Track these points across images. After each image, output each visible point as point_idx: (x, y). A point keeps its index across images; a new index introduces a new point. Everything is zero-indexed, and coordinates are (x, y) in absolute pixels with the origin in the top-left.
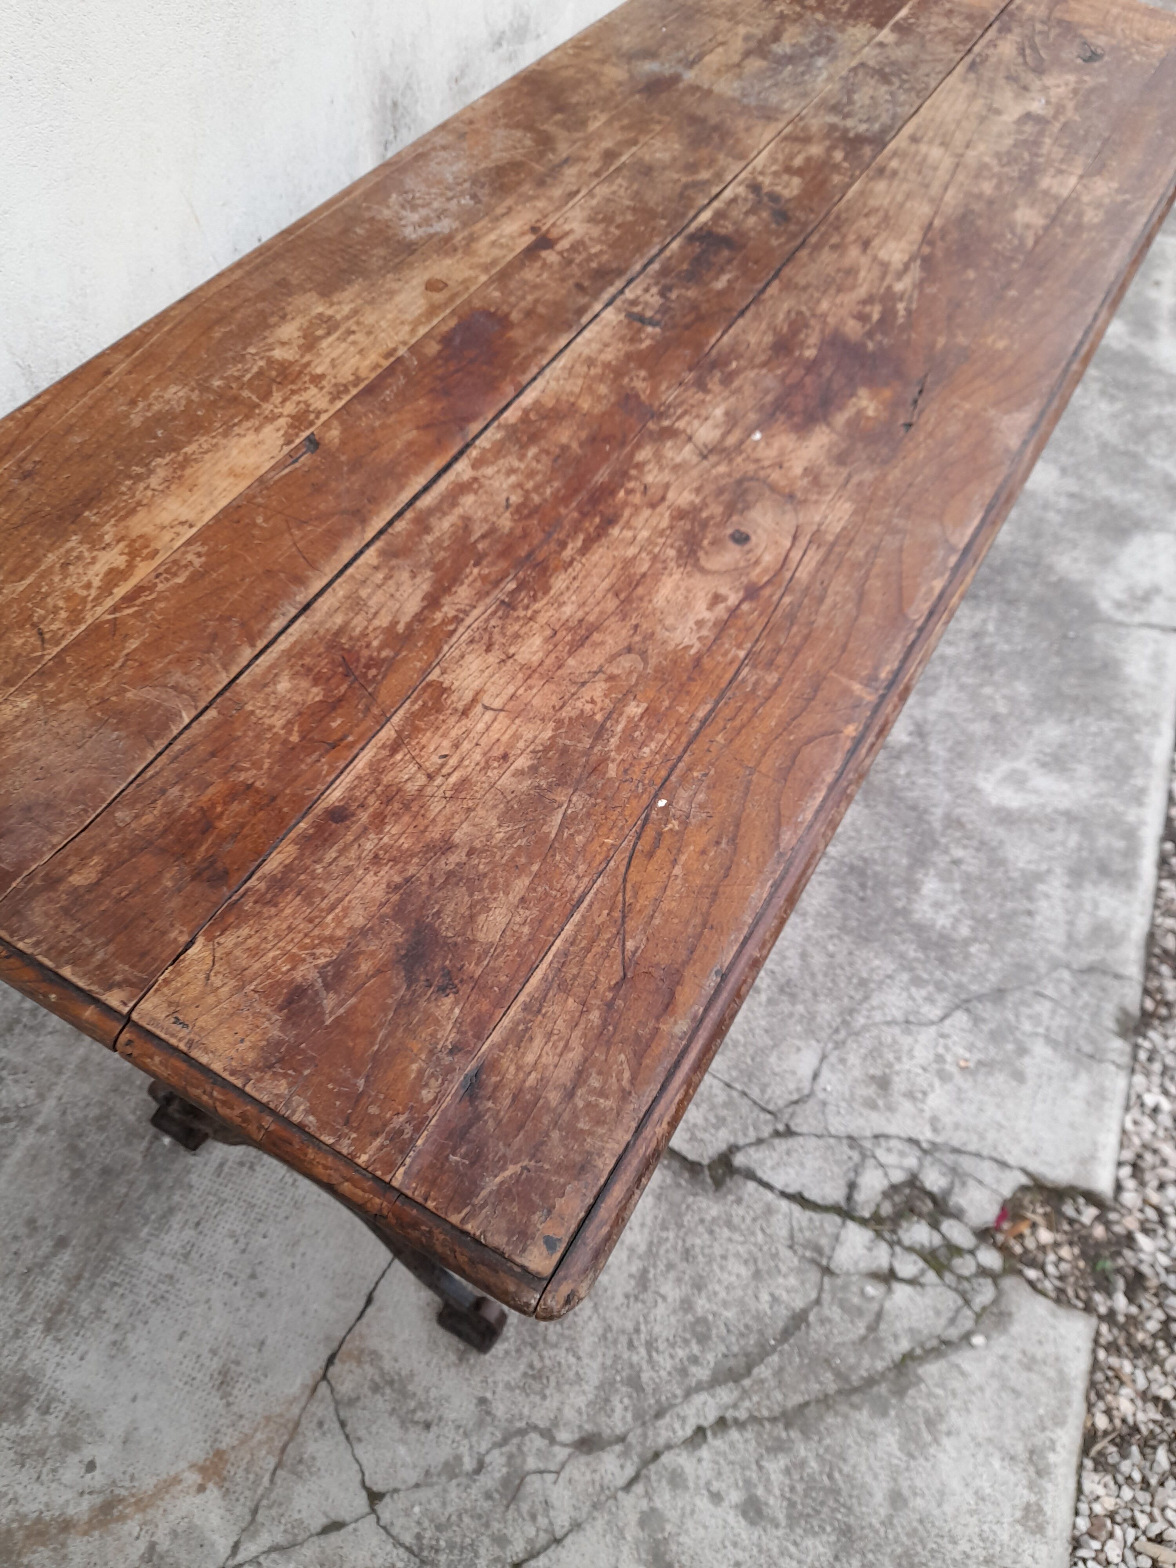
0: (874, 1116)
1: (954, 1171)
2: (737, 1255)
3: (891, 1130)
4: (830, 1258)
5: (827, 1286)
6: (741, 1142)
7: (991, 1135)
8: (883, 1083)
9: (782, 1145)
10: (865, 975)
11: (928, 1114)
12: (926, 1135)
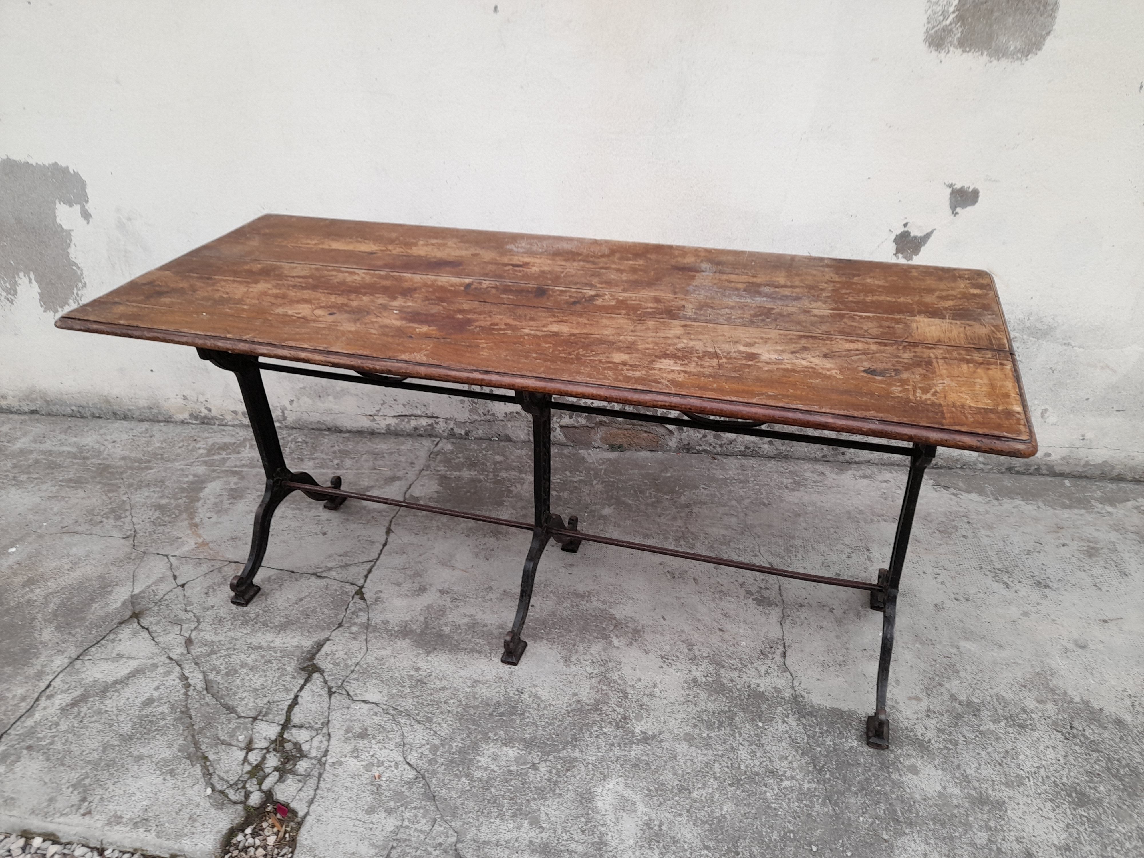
0: (342, 732)
1: (308, 775)
2: (266, 681)
3: (333, 742)
4: (262, 720)
5: (247, 720)
6: (325, 674)
7: (330, 795)
8: (363, 735)
9: (324, 692)
10: (435, 720)
11: (343, 759)
12: (330, 760)
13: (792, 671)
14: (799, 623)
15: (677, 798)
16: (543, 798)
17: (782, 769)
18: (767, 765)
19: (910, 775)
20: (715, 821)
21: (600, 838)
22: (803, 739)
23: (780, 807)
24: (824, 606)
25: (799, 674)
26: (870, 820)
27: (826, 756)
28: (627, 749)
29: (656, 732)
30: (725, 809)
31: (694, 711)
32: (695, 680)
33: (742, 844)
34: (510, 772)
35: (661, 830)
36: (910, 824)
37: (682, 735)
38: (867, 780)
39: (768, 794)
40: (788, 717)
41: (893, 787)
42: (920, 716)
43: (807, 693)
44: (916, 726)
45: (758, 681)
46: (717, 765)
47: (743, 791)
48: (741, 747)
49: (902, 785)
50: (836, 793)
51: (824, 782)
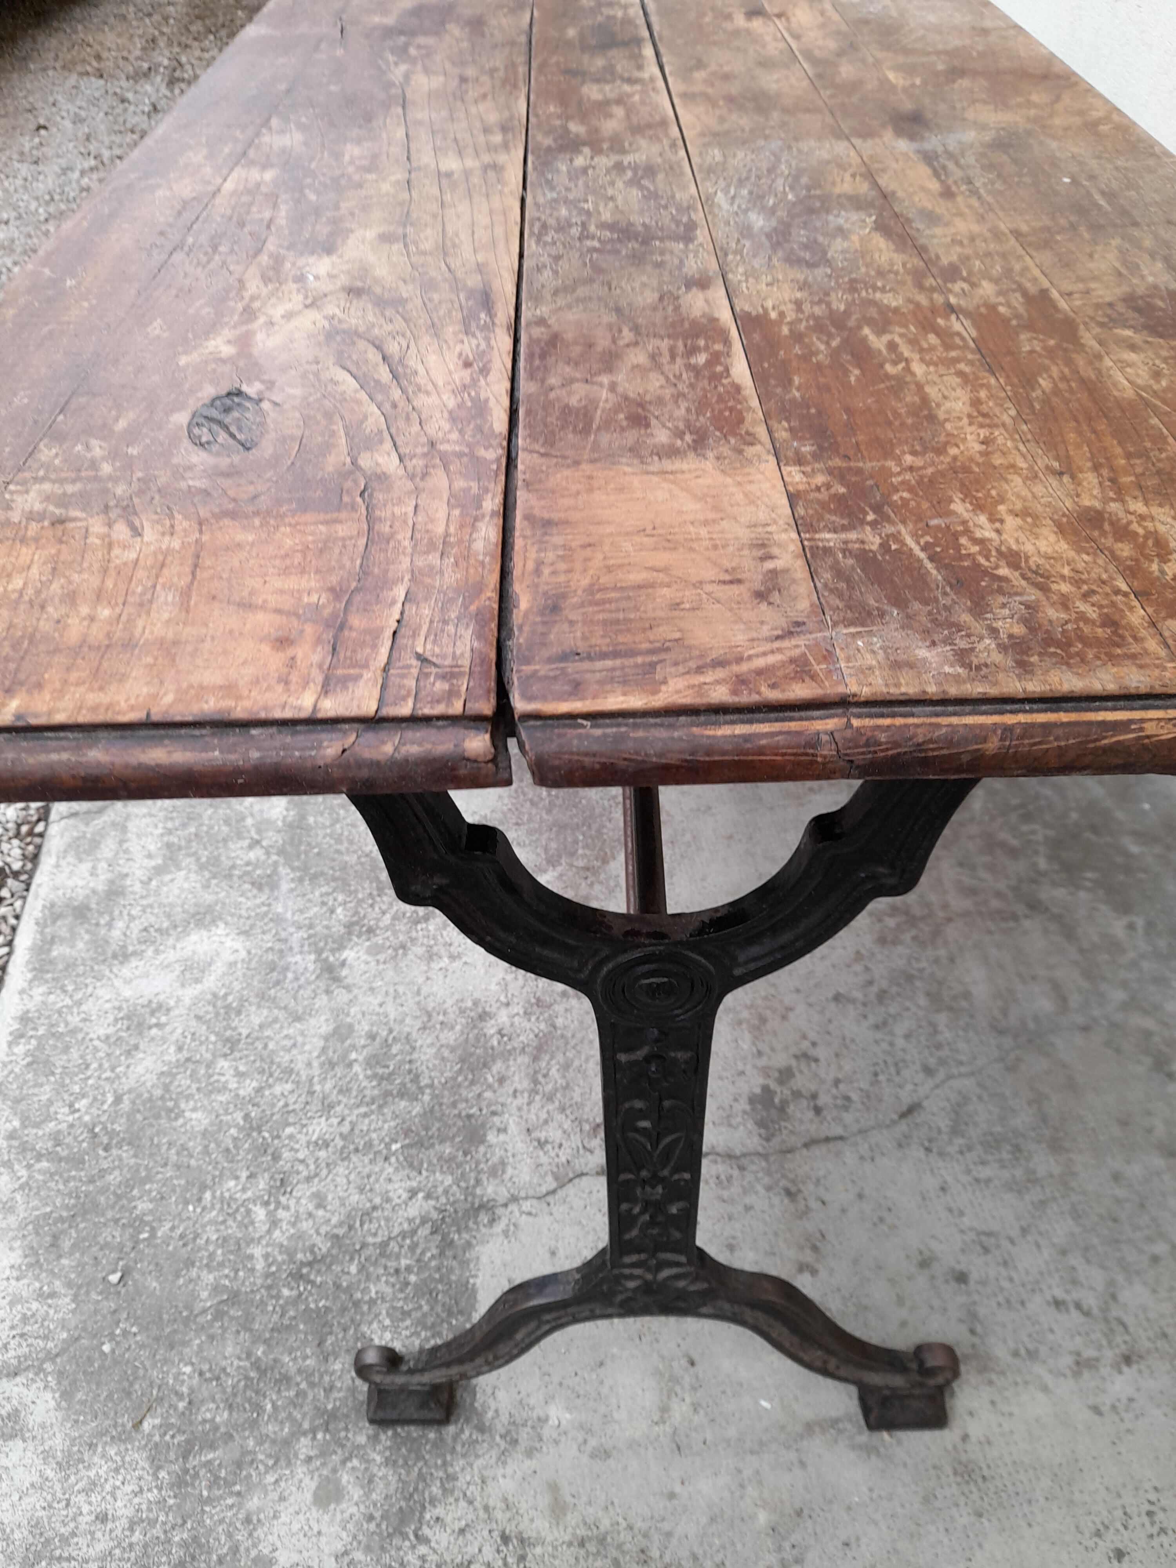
13: (561, 1193)
14: (725, 1194)
15: (213, 1038)
16: (202, 867)
17: (292, 1203)
18: (298, 1173)
19: (313, 1485)
20: (170, 1104)
21: (134, 953)
22: (375, 1235)
23: (204, 1209)
24: (815, 1249)
25: (559, 1210)
26: (185, 1389)
27: (337, 1286)
28: (306, 948)
29: (348, 981)
30: (194, 1116)
31: (407, 1029)
32: (484, 1016)
33: (126, 1153)
34: (243, 819)
35: (150, 1028)
36: (180, 1483)
37: (349, 1020)
38: (285, 1379)
39: (232, 1183)
40: (428, 1197)
41: (274, 1442)
42: (499, 1515)
43: (506, 1233)
44: (463, 1504)
45: (513, 1128)
46: (289, 1086)
47: (235, 1139)
48: (335, 1121)
49: (283, 1462)
50: (247, 1314)
51: (269, 1288)
